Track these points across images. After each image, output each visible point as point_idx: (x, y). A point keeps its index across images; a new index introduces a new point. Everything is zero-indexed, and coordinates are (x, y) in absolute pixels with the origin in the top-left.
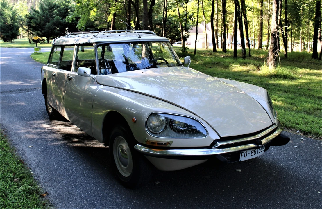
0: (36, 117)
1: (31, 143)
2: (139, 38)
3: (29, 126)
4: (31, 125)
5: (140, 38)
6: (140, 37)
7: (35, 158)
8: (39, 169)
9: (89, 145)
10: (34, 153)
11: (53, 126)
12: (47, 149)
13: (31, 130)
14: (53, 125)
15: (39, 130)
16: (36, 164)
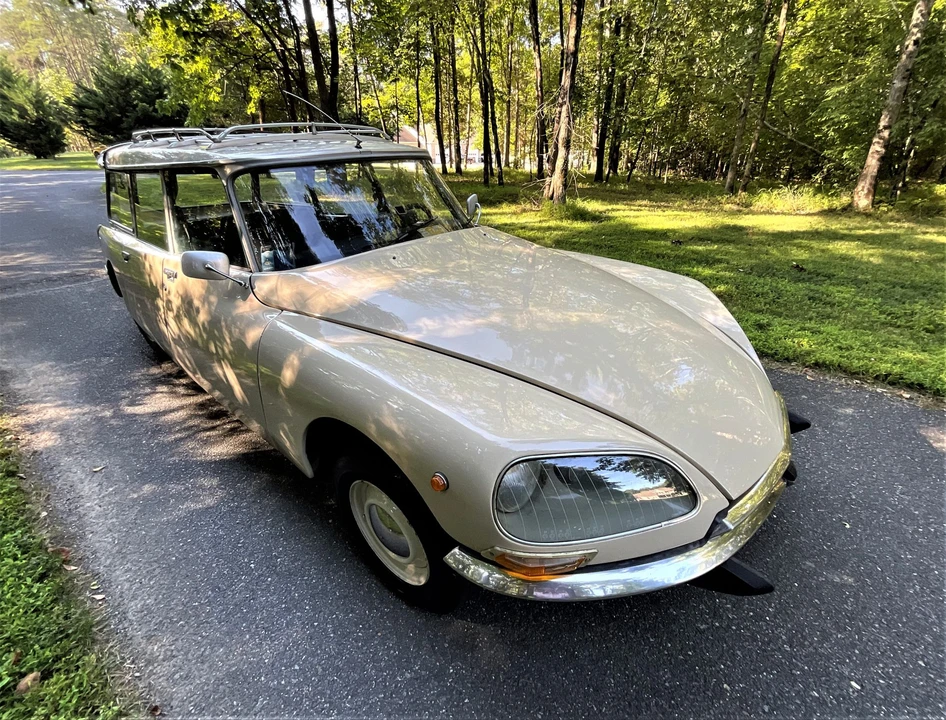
0: (118, 353)
1: (101, 451)
2: (356, 147)
5: (360, 148)
6: (358, 147)
7: (114, 520)
8: (126, 571)
10: (110, 494)
16: (116, 550)
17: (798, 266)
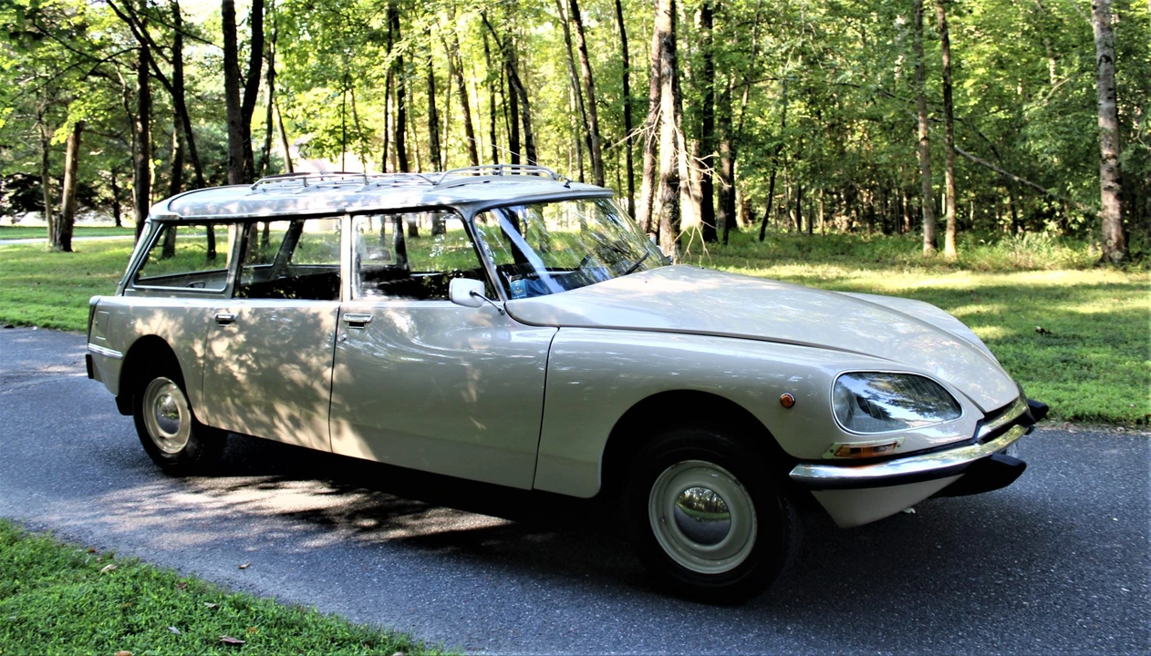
0: (108, 476)
1: (226, 555)
3: (130, 508)
4: (130, 505)
5: (569, 187)
7: (322, 596)
9: (434, 529)
10: (289, 582)
11: (220, 495)
12: (319, 564)
13: (159, 520)
14: (217, 491)
15: (190, 515)
16: (353, 611)
17: (1042, 331)
